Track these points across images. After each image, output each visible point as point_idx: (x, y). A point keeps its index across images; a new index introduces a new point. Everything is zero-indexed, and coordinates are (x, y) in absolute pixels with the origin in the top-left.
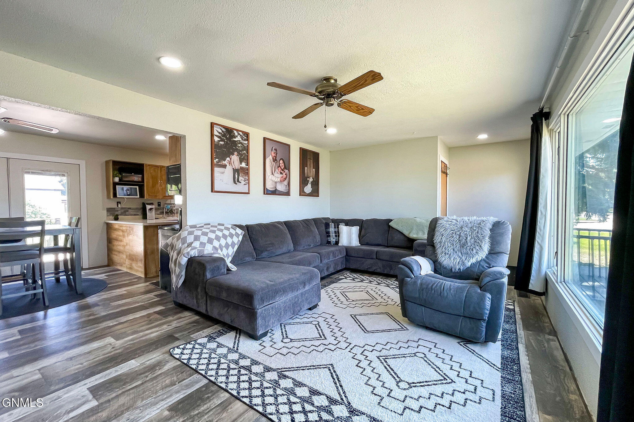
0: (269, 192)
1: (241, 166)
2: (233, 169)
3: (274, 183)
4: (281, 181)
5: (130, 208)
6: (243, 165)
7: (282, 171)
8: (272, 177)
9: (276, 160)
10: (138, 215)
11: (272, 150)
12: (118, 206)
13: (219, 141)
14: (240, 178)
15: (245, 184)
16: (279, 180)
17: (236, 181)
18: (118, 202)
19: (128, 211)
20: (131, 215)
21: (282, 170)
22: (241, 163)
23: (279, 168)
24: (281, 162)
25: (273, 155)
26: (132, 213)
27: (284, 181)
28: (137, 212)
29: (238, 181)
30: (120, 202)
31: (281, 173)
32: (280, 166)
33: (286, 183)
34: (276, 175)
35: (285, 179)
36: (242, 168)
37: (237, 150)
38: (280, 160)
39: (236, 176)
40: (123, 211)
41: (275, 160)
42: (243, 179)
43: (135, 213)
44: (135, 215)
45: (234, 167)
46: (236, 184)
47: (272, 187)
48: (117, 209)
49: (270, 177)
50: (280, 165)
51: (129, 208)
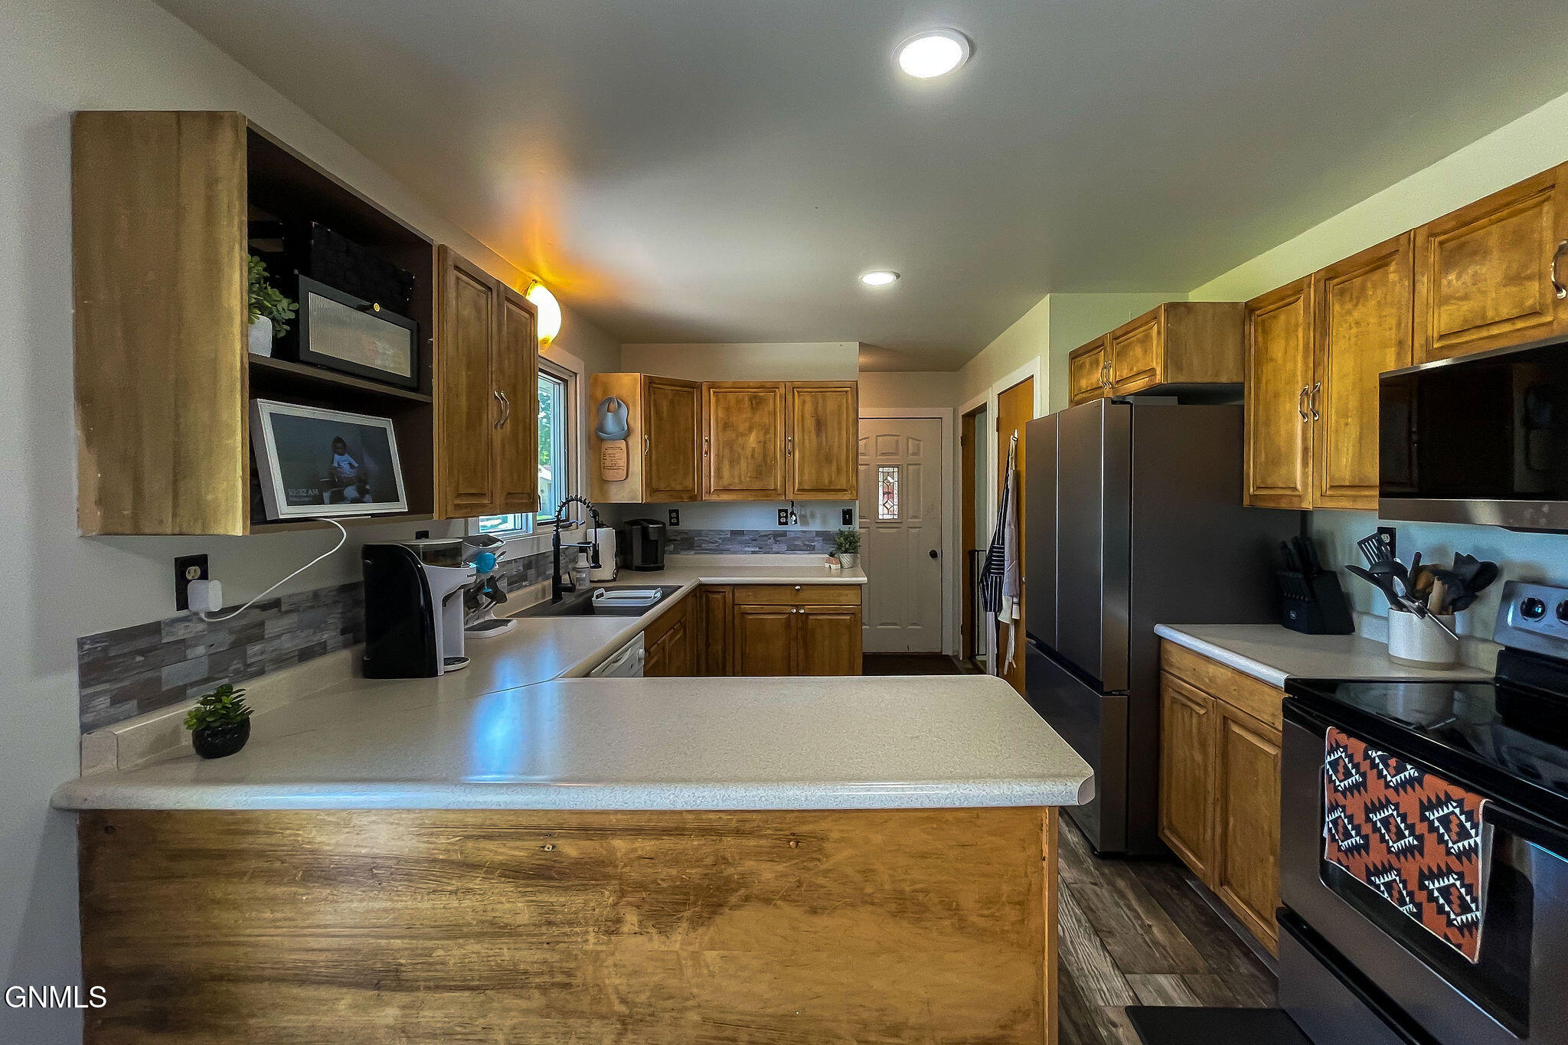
5: (275, 604)
10: (321, 650)
12: (182, 602)
18: (182, 565)
19: (260, 638)
20: (281, 662)
26: (287, 644)
28: (318, 628)
30: (201, 561)
40: (224, 639)
43: (301, 641)
44: (305, 655)
48: (181, 632)
51: (264, 607)
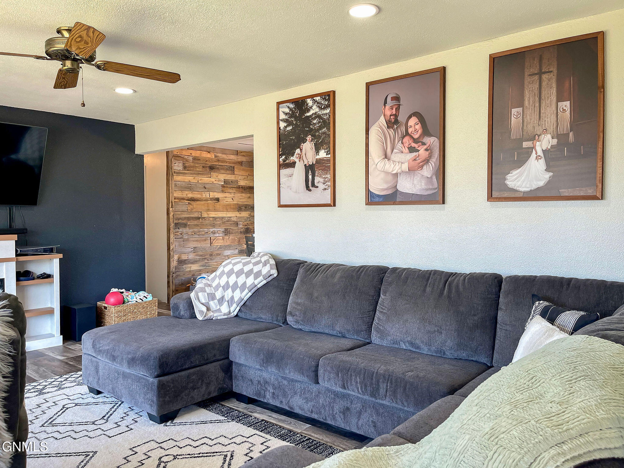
0: (377, 199)
1: (318, 157)
2: (305, 165)
3: (390, 178)
4: (411, 170)
6: (322, 154)
7: (413, 145)
8: (385, 165)
9: (396, 122)
11: (385, 102)
13: (286, 127)
14: (317, 179)
15: (325, 189)
16: (405, 167)
17: (309, 185)
21: (416, 141)
22: (317, 151)
23: (406, 140)
24: (413, 121)
25: (388, 113)
27: (422, 167)
29: (313, 185)
31: (412, 150)
32: (407, 134)
33: (428, 171)
34: (396, 157)
35: (427, 161)
36: (319, 161)
37: (311, 132)
38: (410, 117)
39: (310, 177)
41: (393, 123)
42: (322, 180)
45: (306, 163)
46: (310, 190)
47: (385, 186)
49: (380, 166)
50: (410, 130)
